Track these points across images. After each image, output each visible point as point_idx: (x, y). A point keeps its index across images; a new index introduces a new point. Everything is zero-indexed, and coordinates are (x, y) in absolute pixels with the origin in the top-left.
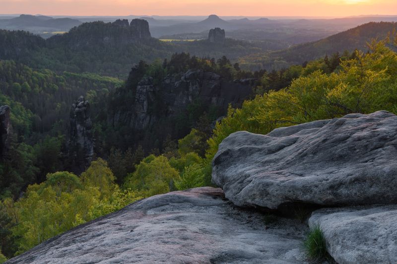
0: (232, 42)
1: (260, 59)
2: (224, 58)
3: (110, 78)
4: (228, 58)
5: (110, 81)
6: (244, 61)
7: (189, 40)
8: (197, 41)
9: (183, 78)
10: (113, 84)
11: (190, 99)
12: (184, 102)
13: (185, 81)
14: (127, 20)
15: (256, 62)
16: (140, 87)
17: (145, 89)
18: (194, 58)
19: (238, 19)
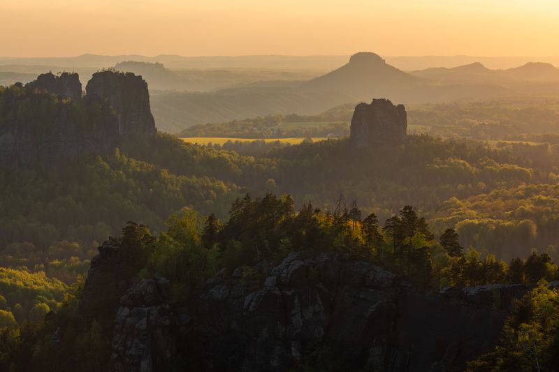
0: (428, 148)
1: (528, 207)
2: (409, 212)
3: (18, 273)
4: (419, 214)
5: (19, 283)
6: (474, 213)
7: (284, 141)
8: (312, 145)
9: (269, 281)
10: (30, 295)
11: (295, 353)
12: (274, 363)
13: (277, 292)
14: (76, 76)
15: (513, 216)
16: (126, 311)
17: (144, 321)
18: (306, 212)
19: (449, 66)
